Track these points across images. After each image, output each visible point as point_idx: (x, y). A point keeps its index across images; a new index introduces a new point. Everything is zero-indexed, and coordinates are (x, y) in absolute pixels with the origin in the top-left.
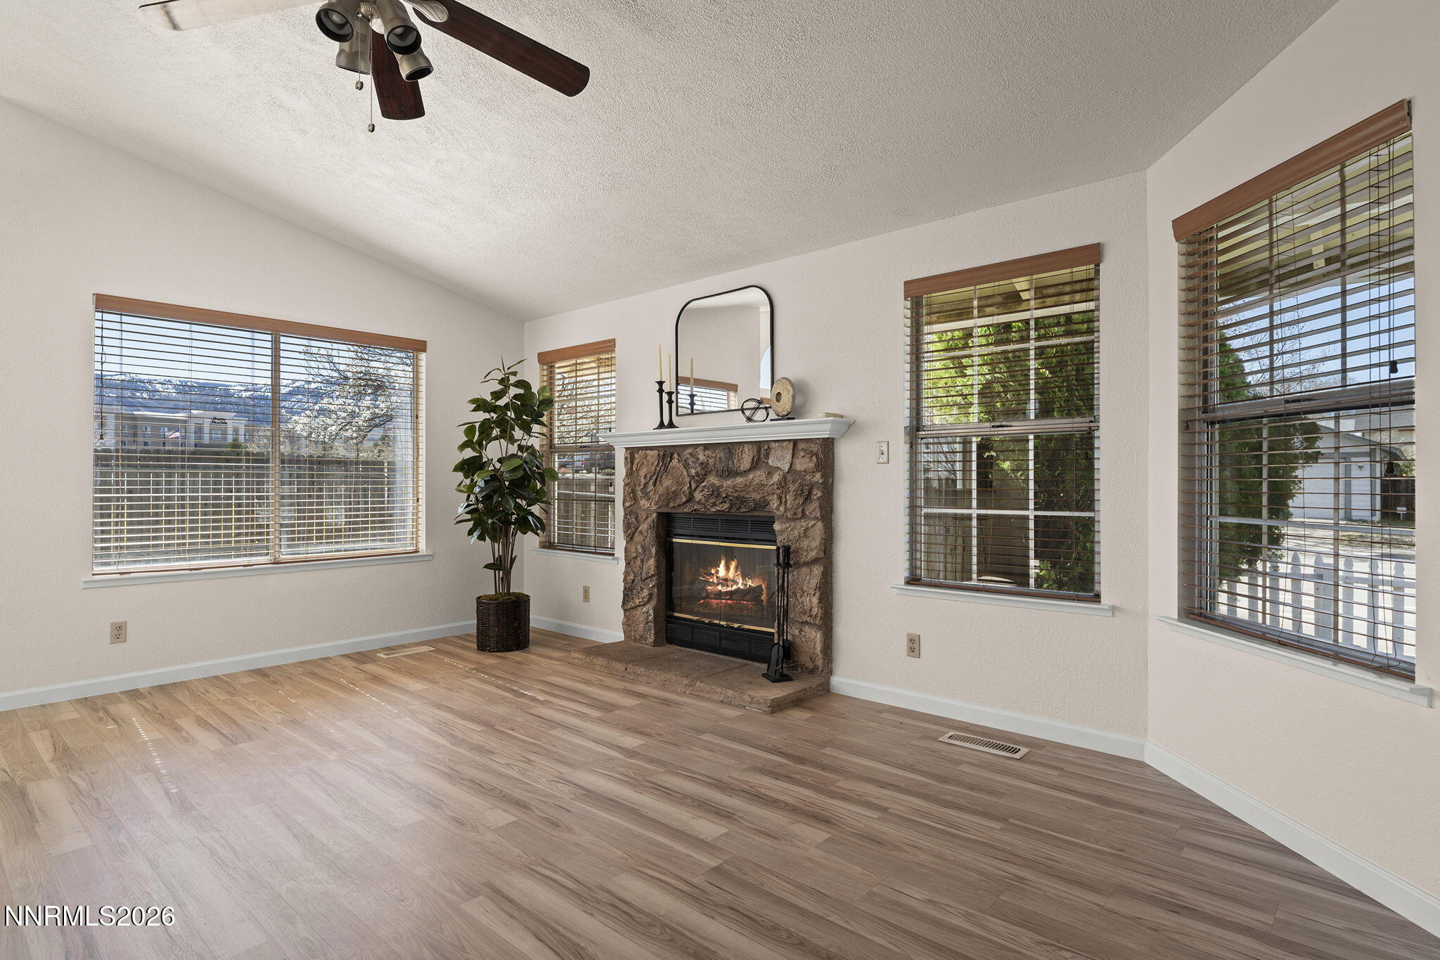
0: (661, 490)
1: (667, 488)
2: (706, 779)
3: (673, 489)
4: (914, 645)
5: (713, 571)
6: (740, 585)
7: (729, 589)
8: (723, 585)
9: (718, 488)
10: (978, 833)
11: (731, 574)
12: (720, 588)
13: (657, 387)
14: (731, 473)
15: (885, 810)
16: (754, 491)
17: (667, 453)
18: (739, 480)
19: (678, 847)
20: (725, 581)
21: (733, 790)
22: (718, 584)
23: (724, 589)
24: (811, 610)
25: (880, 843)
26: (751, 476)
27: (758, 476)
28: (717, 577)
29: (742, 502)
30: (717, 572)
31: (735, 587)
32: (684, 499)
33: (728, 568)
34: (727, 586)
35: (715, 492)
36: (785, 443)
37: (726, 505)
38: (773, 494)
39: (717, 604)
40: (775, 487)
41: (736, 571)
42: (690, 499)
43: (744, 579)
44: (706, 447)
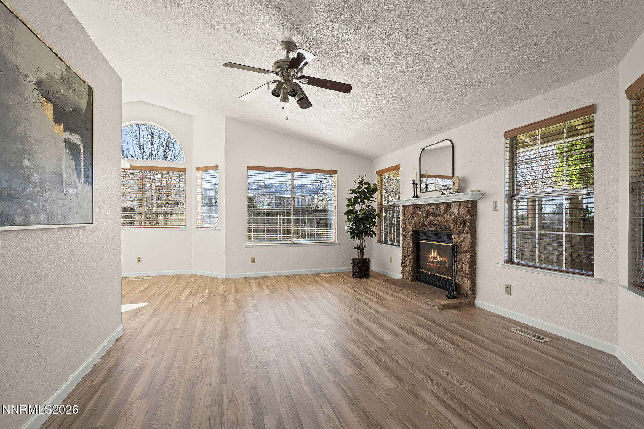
0: (414, 221)
1: (416, 221)
2: (398, 325)
3: (418, 221)
4: (508, 290)
5: (430, 254)
6: (439, 260)
7: (435, 260)
8: (433, 259)
9: (433, 221)
10: (491, 360)
11: (435, 255)
12: (432, 260)
13: (413, 182)
14: (437, 215)
15: (458, 345)
16: (445, 222)
17: (416, 207)
18: (440, 218)
19: (373, 340)
20: (434, 258)
21: (405, 329)
22: (432, 259)
23: (434, 260)
24: (465, 271)
25: (445, 354)
26: (444, 216)
27: (446, 216)
28: (431, 256)
29: (441, 227)
30: (431, 254)
31: (437, 260)
32: (421, 225)
33: (434, 253)
34: (435, 259)
35: (431, 222)
36: (456, 203)
37: (435, 228)
38: (452, 223)
39: (432, 265)
40: (452, 221)
41: (437, 254)
42: (423, 225)
43: (440, 257)
44: (429, 205)
